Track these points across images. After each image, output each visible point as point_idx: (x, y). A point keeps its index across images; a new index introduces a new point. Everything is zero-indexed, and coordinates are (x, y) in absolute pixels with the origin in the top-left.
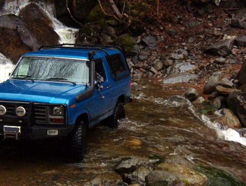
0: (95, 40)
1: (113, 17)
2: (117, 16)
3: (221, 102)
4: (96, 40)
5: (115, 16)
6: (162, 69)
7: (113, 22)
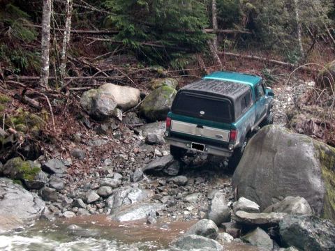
6: (98, 200)
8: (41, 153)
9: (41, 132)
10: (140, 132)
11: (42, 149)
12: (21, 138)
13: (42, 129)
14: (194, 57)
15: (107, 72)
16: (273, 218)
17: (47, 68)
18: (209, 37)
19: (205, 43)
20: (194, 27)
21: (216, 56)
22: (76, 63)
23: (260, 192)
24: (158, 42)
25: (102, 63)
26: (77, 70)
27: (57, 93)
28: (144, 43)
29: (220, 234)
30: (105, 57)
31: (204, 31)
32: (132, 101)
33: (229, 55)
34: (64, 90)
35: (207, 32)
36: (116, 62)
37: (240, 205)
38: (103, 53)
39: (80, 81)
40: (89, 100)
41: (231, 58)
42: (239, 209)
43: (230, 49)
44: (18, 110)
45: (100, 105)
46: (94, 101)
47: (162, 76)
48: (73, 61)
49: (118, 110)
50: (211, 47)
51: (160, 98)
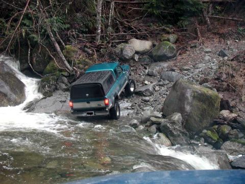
0: (54, 87)
2: (68, 69)
3: (156, 129)
7: (66, 74)
10: (148, 67)
12: (79, 73)
14: (192, 19)
17: (99, 31)
19: (201, 11)
21: (207, 19)
22: (121, 23)
25: (136, 23)
26: (120, 28)
27: (104, 45)
28: (162, 10)
32: (146, 49)
34: (109, 43)
39: (120, 36)
40: (119, 50)
42: (153, 116)
44: (80, 57)
45: (124, 53)
46: (122, 50)
47: (168, 33)
48: (119, 21)
49: (136, 55)
51: (161, 48)
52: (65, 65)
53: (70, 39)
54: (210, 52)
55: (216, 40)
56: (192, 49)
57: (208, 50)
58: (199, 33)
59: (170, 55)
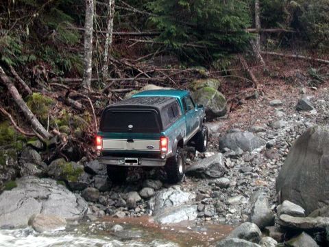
0: (12, 171)
1: (37, 136)
2: (41, 133)
4: (14, 171)
5: (38, 135)
6: (140, 202)
7: (37, 144)
8: (84, 154)
9: (84, 134)
11: (85, 150)
12: (65, 140)
13: (85, 130)
14: (236, 57)
15: (148, 73)
16: (320, 223)
17: (90, 70)
18: (251, 36)
19: (247, 43)
20: (236, 26)
21: (259, 56)
22: (119, 65)
23: (306, 195)
24: (200, 42)
25: (144, 64)
26: (119, 72)
27: (100, 95)
28: (185, 44)
29: (264, 238)
30: (146, 59)
31: (246, 31)
33: (273, 55)
34: (107, 92)
35: (250, 32)
36: (158, 63)
37: (284, 209)
38: (145, 54)
39: (122, 82)
41: (275, 58)
42: (283, 213)
43: (274, 48)
44: (62, 112)
47: (204, 77)
48: (115, 63)
50: (254, 46)
51: (202, 99)
52: (34, 126)
53: (38, 81)
54: (280, 105)
55: (283, 88)
56: (250, 102)
57: (276, 101)
58: (253, 77)
59: (218, 110)
